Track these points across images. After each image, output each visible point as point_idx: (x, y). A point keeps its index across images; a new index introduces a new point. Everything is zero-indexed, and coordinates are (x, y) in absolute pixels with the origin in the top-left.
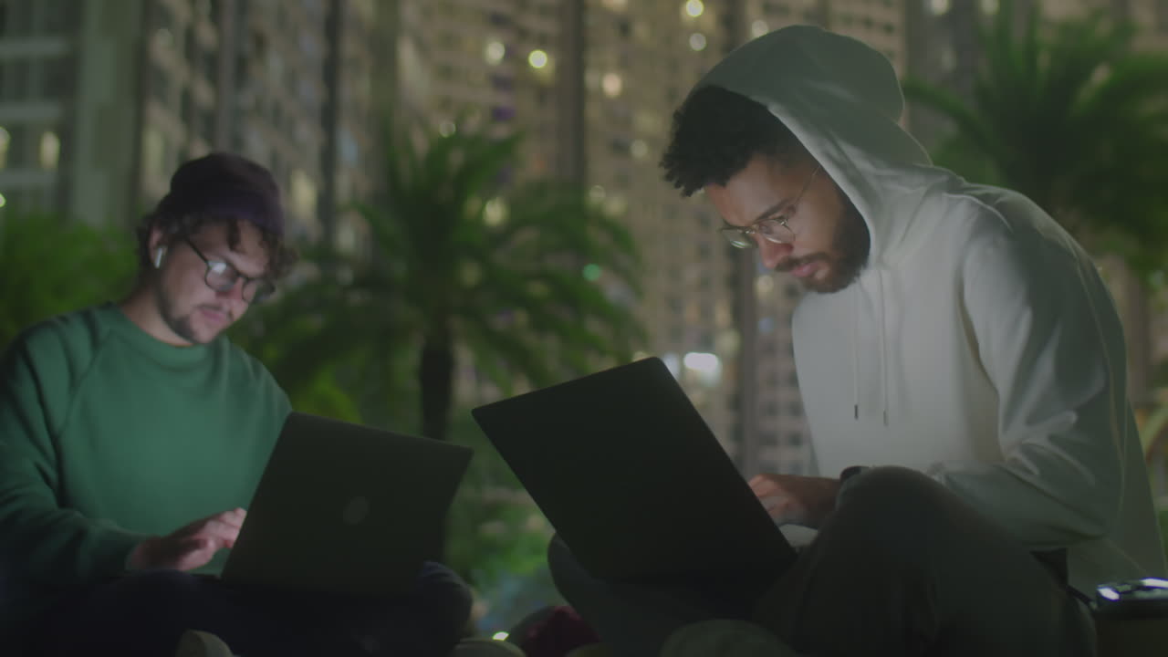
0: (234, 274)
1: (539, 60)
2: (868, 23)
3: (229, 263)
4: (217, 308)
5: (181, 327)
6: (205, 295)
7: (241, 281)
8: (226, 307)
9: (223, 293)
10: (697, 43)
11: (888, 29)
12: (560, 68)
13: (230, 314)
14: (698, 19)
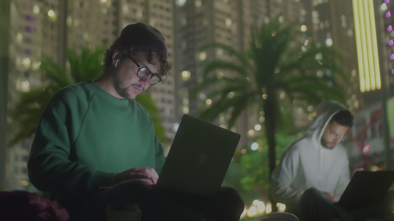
0: (148, 72)
1: (51, 14)
2: (161, 8)
3: (146, 67)
4: (139, 86)
5: (123, 93)
6: (135, 80)
7: (150, 75)
8: (143, 86)
9: (142, 80)
10: (105, 11)
11: (168, 10)
12: (59, 17)
13: (144, 89)
14: (105, 3)
